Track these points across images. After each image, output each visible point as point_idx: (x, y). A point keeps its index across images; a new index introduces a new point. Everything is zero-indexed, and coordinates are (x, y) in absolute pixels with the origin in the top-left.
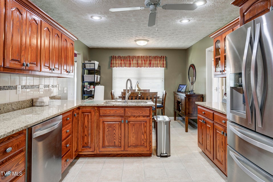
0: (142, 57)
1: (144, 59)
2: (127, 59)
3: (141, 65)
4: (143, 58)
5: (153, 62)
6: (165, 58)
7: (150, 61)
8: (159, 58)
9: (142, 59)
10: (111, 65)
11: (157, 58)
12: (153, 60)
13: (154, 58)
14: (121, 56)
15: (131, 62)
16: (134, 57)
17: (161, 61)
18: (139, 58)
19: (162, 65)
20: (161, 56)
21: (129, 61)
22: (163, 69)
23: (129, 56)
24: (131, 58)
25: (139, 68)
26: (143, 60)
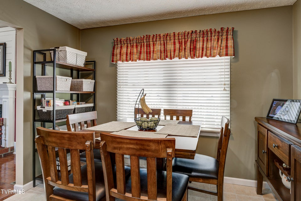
0: (174, 35)
1: (179, 39)
2: (143, 44)
3: (172, 53)
4: (177, 38)
5: (201, 43)
6: (230, 33)
7: (194, 42)
8: (217, 34)
9: (174, 39)
10: (113, 58)
11: (211, 33)
12: (201, 39)
13: (203, 34)
14: (131, 38)
15: (152, 47)
16: (158, 38)
17: (220, 41)
18: (168, 38)
19: (225, 50)
20: (222, 29)
21: (147, 46)
22: (226, 60)
23: (148, 37)
24: (151, 40)
25: (168, 60)
26: (177, 41)
